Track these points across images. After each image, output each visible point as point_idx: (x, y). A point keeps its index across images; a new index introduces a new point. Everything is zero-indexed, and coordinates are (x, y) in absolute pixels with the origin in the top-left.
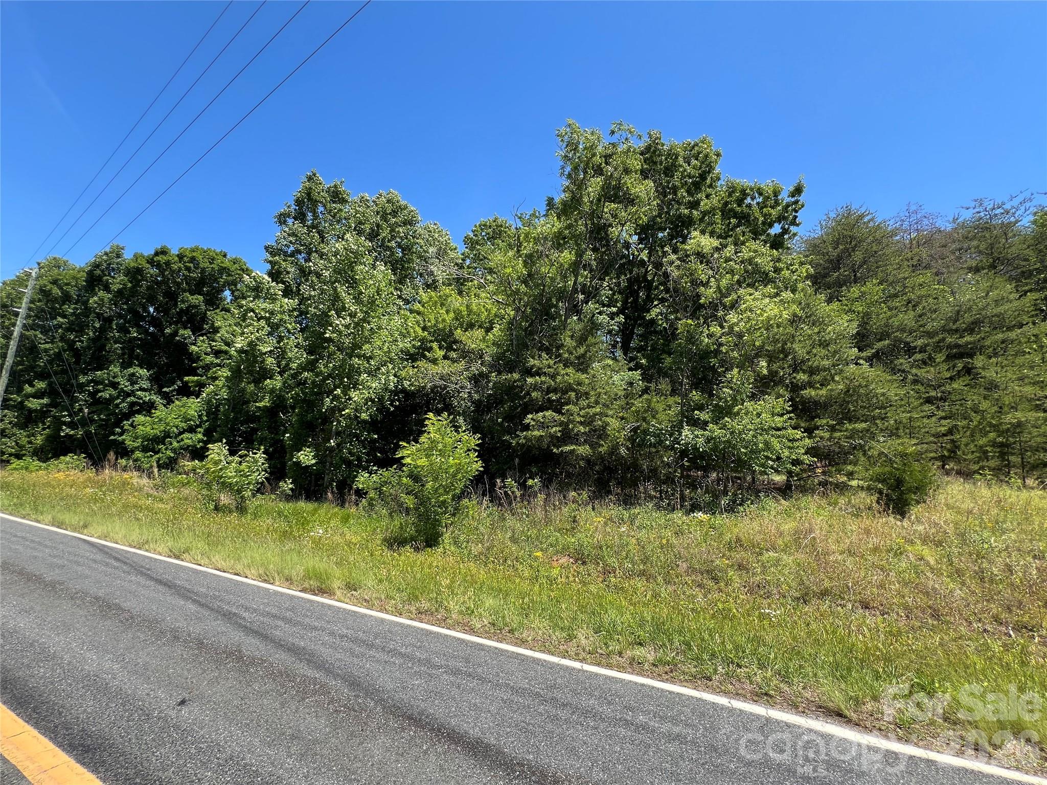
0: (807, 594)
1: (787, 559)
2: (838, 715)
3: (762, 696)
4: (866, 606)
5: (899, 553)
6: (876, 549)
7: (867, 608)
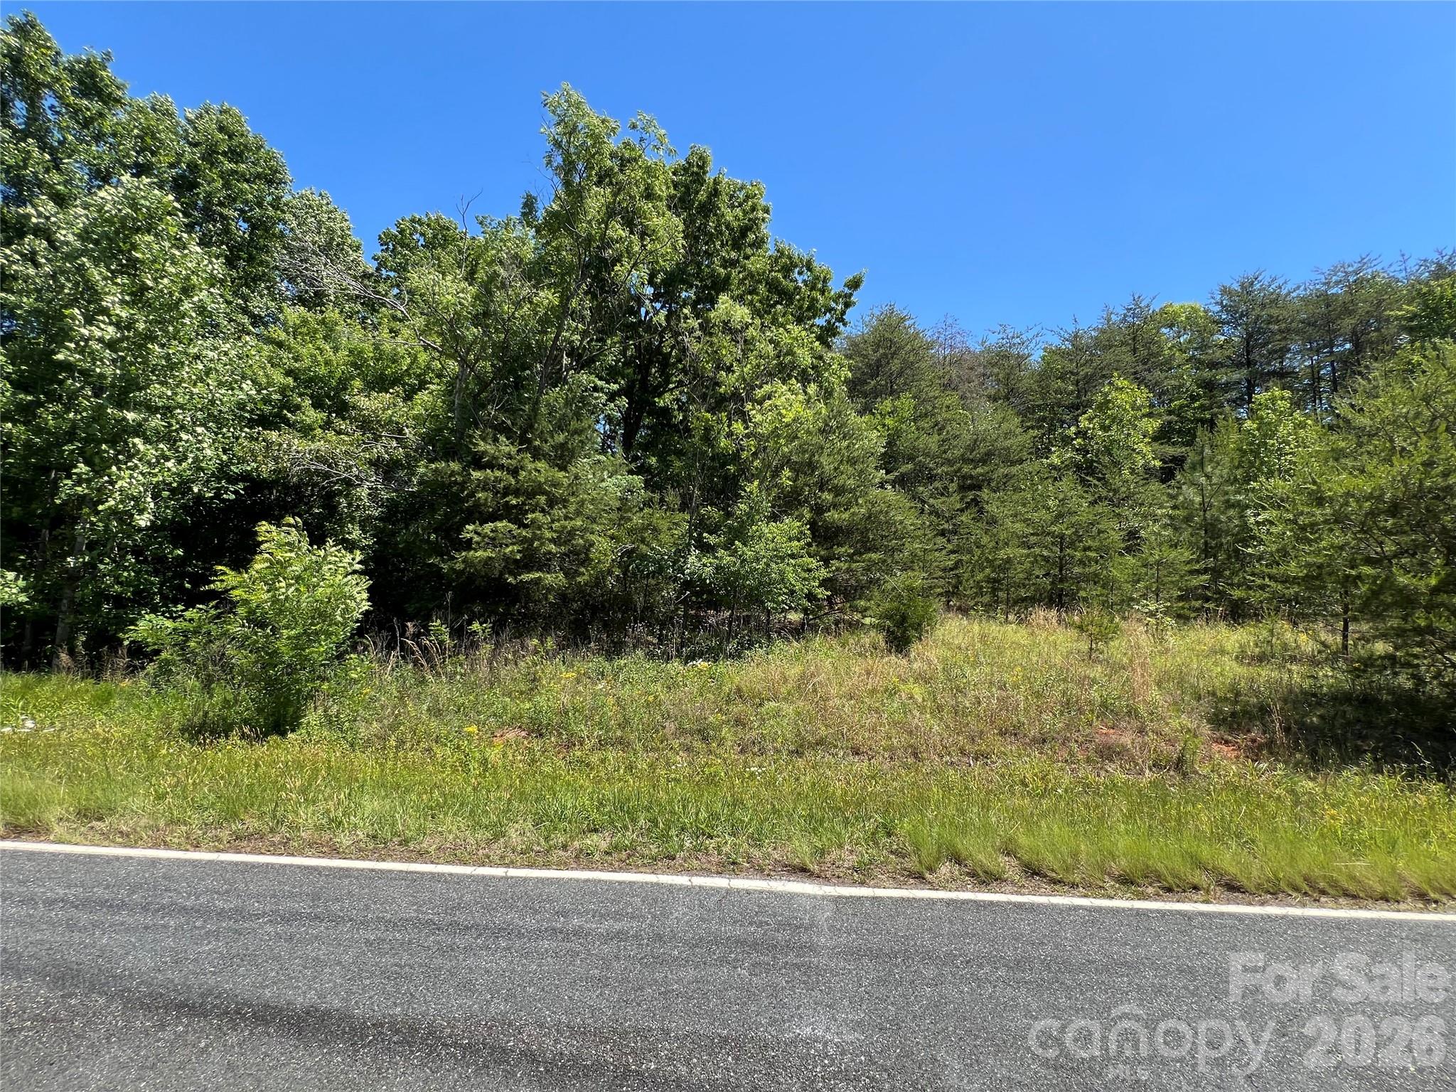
0: (801, 746)
1: (788, 709)
2: (802, 871)
3: (730, 866)
4: (856, 752)
5: (892, 693)
6: (873, 691)
7: (857, 754)
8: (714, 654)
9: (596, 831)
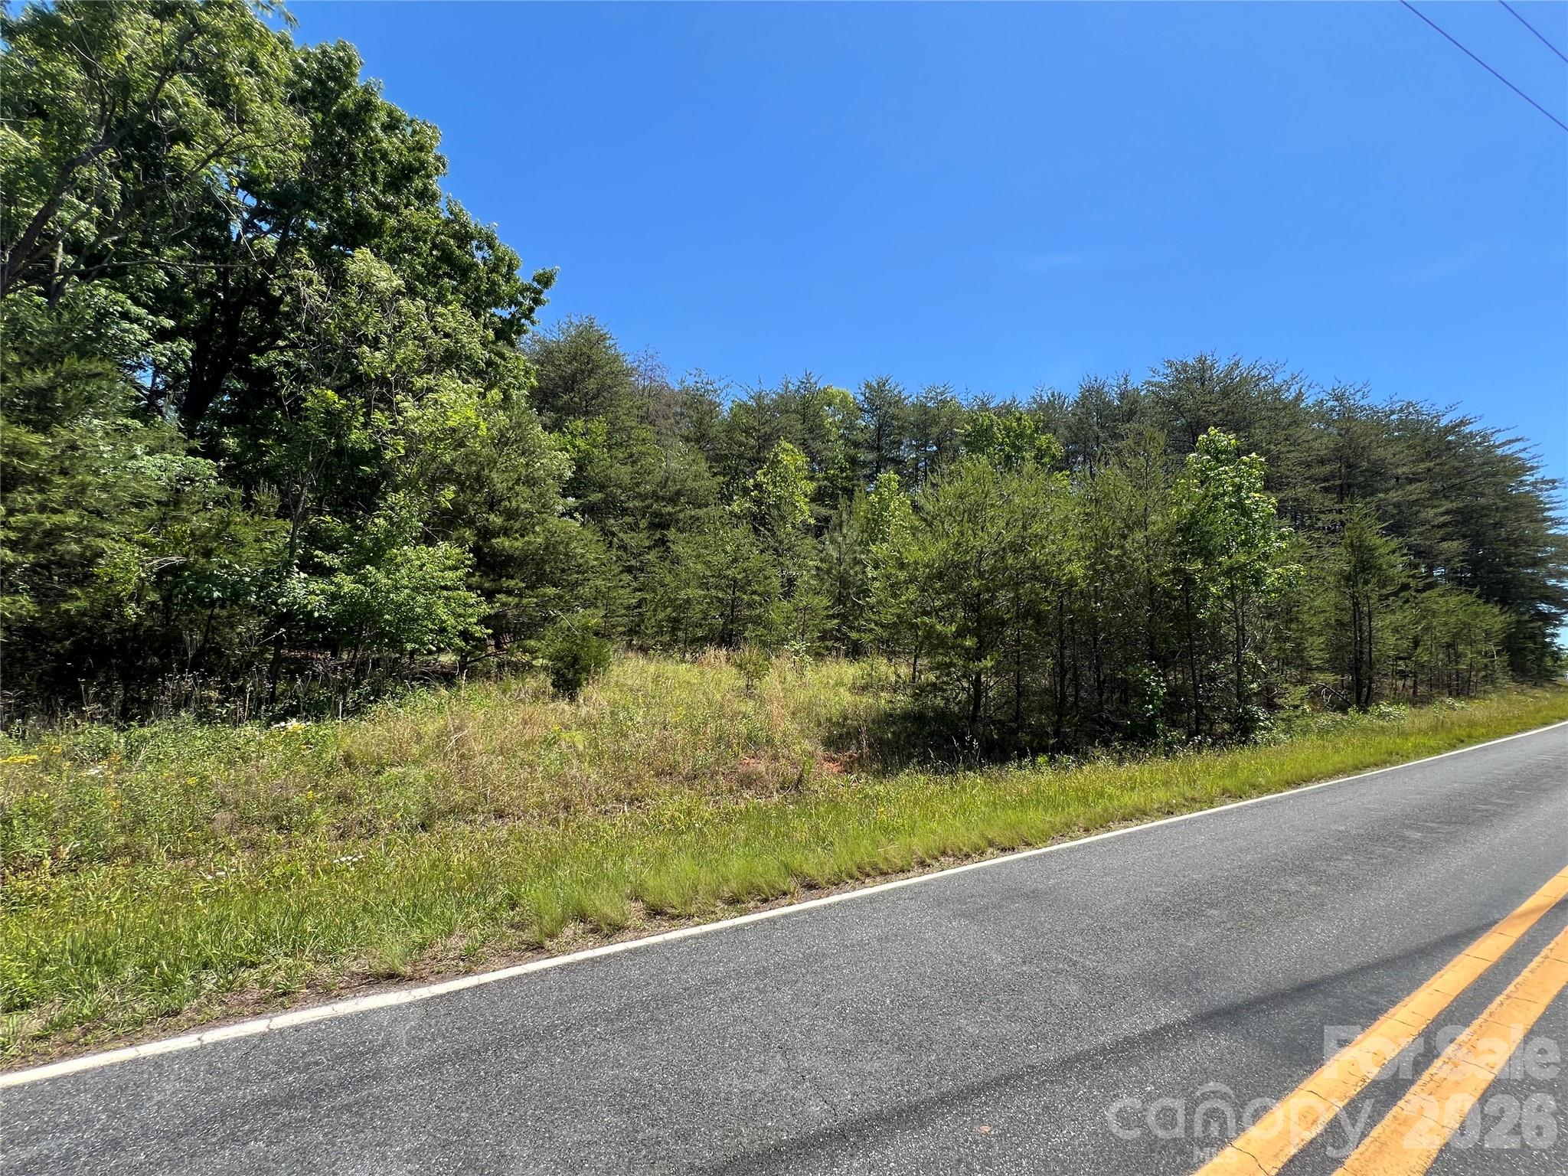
0: (430, 817)
4: (500, 815)
5: (550, 743)
8: (315, 710)
9: (24, 1006)
